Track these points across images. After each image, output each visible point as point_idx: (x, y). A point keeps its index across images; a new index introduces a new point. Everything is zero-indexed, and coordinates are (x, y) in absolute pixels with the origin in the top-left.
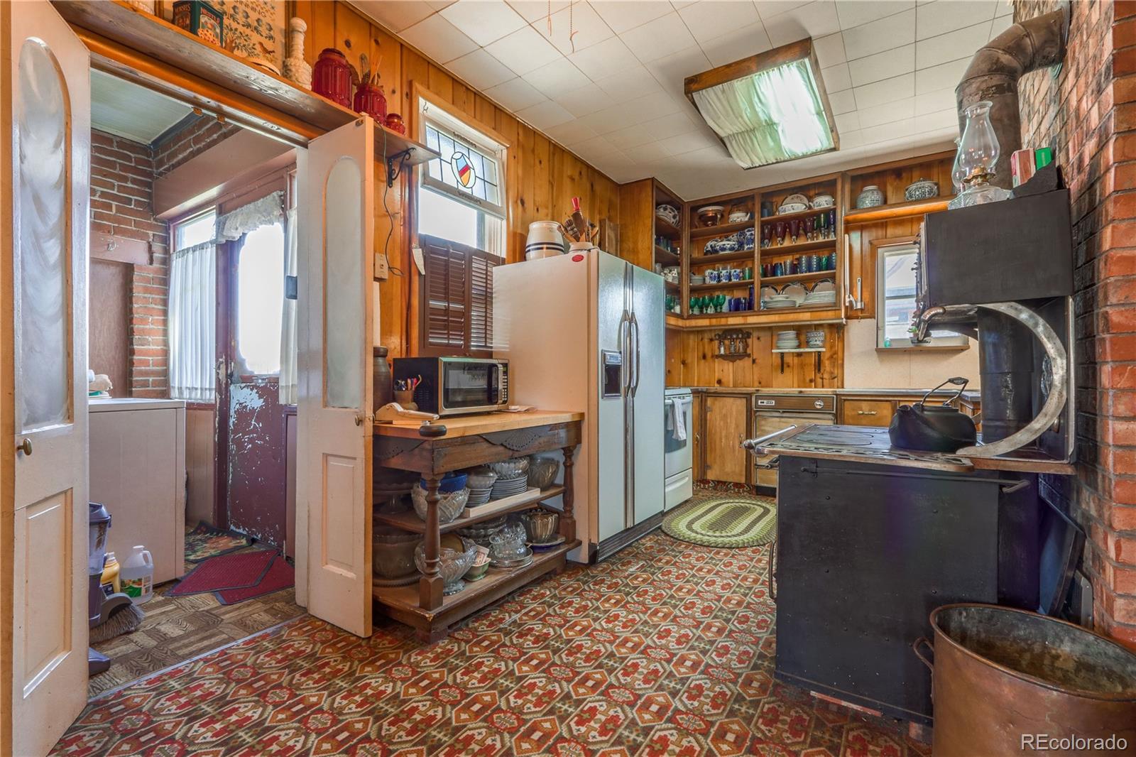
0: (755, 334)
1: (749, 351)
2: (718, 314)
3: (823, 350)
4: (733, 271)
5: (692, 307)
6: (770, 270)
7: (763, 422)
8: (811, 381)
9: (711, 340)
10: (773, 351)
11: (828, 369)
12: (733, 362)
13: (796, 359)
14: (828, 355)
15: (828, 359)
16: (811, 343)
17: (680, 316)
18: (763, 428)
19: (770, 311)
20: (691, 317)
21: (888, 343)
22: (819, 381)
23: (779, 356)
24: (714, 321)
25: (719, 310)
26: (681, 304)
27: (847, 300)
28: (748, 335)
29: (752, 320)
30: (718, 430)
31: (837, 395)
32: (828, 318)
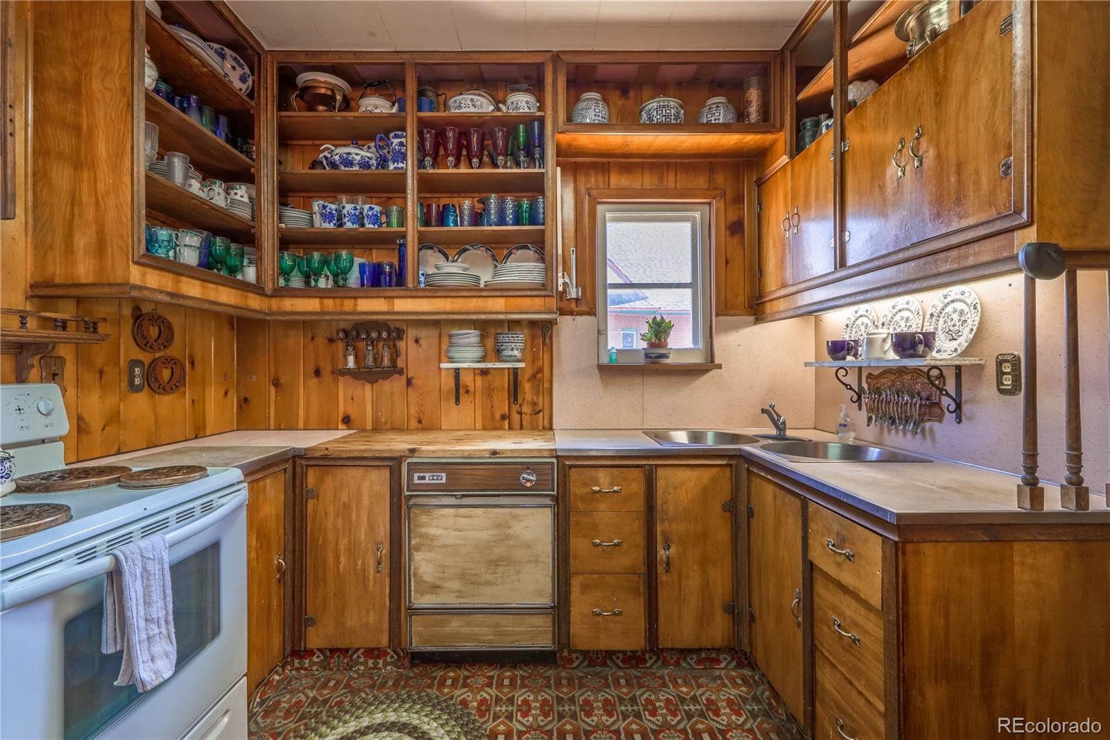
0: (411, 333)
1: (400, 363)
2: (340, 289)
3: (522, 365)
4: (366, 207)
5: (285, 273)
6: (434, 216)
7: (424, 519)
8: (503, 417)
9: (331, 341)
10: (443, 365)
11: (528, 397)
12: (372, 382)
13: (479, 379)
14: (528, 374)
15: (529, 380)
16: (505, 353)
17: (258, 289)
18: (423, 530)
19: (434, 289)
20: (279, 293)
21: (614, 357)
22: (516, 417)
23: (452, 373)
24: (330, 304)
25: (341, 283)
26: (258, 263)
27: (561, 281)
28: (400, 334)
29: (403, 305)
30: (331, 536)
31: (557, 457)
32: (533, 308)
